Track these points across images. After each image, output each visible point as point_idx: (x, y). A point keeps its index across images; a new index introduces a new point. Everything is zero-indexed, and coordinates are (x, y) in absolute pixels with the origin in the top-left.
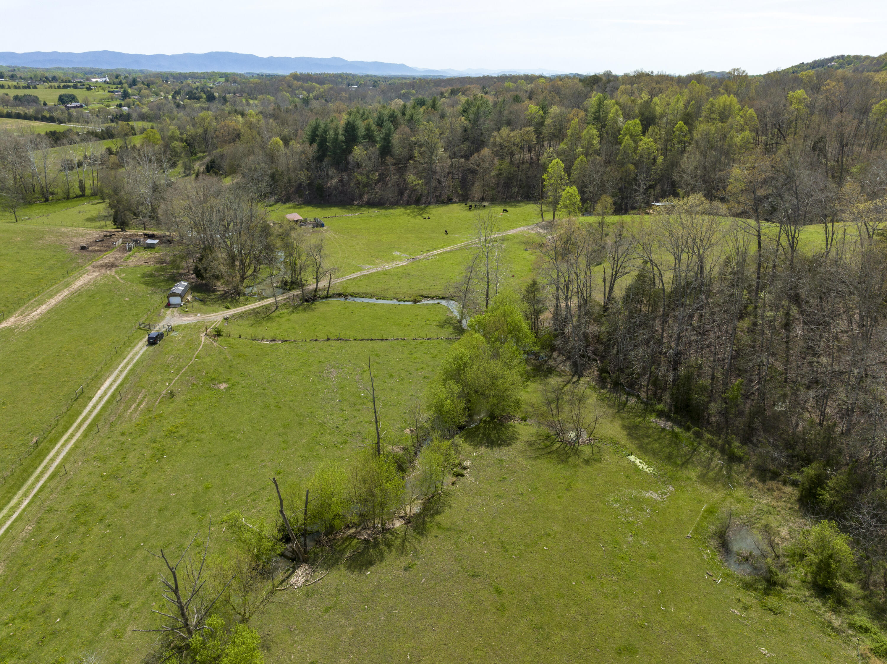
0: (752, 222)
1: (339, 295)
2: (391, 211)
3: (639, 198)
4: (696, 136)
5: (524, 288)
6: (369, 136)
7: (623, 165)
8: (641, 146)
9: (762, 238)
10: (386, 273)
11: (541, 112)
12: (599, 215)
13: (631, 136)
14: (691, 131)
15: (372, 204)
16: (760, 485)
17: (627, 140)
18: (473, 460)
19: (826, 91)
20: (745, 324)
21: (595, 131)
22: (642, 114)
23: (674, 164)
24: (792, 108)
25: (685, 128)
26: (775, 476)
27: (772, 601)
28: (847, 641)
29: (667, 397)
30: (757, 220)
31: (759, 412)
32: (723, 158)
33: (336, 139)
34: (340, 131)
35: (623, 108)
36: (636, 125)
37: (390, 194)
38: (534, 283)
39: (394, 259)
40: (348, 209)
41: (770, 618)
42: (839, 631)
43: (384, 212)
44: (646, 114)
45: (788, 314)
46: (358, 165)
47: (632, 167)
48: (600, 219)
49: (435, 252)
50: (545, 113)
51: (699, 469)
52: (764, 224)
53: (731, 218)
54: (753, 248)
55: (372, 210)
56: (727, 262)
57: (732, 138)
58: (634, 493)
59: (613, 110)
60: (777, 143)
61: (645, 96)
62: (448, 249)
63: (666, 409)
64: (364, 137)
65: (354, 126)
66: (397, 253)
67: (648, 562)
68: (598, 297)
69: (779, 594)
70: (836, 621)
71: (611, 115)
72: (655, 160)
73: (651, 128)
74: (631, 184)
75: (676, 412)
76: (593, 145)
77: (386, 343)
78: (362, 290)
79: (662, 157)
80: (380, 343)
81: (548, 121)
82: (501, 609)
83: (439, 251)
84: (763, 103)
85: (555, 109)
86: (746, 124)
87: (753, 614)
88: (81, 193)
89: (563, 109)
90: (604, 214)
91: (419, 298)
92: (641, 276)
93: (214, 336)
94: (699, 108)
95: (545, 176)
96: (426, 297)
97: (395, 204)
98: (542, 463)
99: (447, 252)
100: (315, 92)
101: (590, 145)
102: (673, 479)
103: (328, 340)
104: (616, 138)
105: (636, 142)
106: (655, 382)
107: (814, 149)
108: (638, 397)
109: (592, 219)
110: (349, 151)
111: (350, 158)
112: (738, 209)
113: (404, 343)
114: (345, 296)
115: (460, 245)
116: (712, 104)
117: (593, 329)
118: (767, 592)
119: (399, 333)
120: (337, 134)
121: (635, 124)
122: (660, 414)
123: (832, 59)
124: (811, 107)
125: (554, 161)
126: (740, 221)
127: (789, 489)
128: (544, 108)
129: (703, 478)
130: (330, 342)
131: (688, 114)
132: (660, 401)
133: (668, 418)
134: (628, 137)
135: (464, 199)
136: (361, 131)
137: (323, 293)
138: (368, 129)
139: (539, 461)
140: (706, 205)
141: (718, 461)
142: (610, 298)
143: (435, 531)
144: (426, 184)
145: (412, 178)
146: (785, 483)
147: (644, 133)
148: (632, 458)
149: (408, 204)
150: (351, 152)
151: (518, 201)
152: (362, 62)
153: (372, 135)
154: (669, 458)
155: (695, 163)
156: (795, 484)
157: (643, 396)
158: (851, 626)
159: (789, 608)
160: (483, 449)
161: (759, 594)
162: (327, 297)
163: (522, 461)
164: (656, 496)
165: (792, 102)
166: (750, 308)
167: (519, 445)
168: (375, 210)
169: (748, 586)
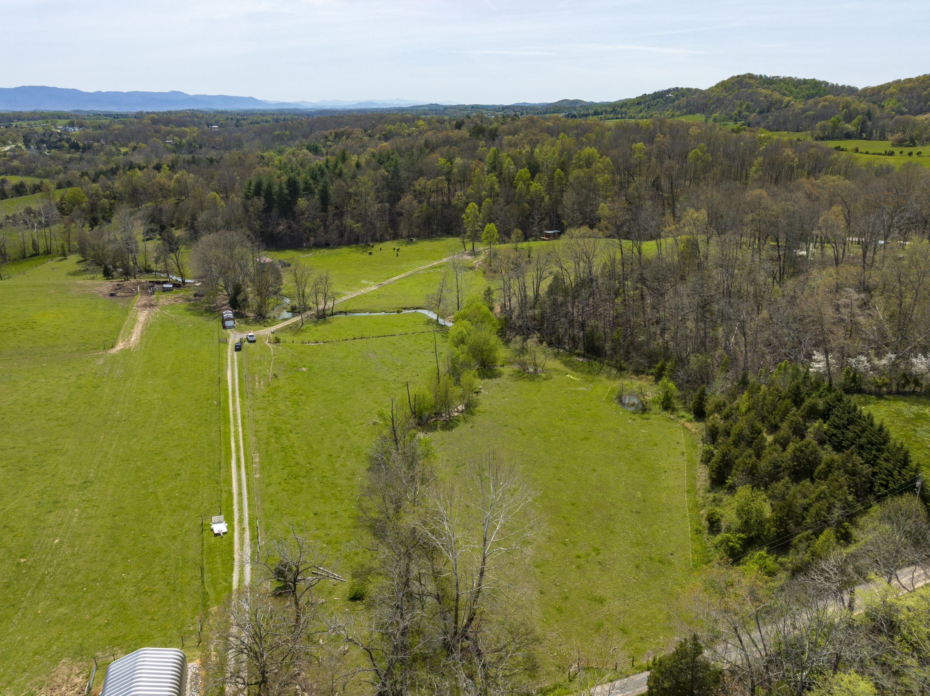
0: (617, 241)
1: (341, 312)
2: (338, 250)
3: (536, 229)
4: (571, 179)
5: (482, 292)
6: (308, 190)
7: (519, 204)
8: (532, 189)
9: (623, 249)
10: (366, 295)
11: (449, 163)
12: (513, 242)
13: (524, 181)
14: (567, 175)
15: (318, 246)
16: (636, 378)
17: (521, 185)
18: (483, 385)
19: (658, 142)
20: (618, 300)
21: (495, 178)
22: (529, 164)
23: (557, 202)
24: (636, 156)
25: (562, 174)
26: (643, 372)
27: (646, 416)
28: (677, 422)
29: (581, 345)
30: (619, 240)
31: (632, 343)
32: (591, 194)
33: (281, 194)
34: (284, 186)
35: (514, 159)
36: (526, 173)
37: (334, 236)
38: (489, 289)
39: (365, 286)
40: (301, 250)
41: (645, 421)
42: (673, 420)
43: (331, 251)
44: (532, 163)
45: (642, 291)
46: (303, 213)
47: (526, 205)
48: (514, 245)
49: (394, 278)
50: (451, 164)
51: (605, 375)
52: (623, 241)
53: (605, 239)
54: (619, 256)
55: (322, 251)
56: (605, 265)
57: (596, 179)
58: (573, 389)
59: (507, 161)
60: (628, 182)
61: (528, 149)
62: (402, 275)
63: (582, 352)
64: (304, 191)
65: (295, 181)
66: (364, 282)
67: (587, 412)
68: (530, 294)
69: (648, 413)
70: (672, 417)
71: (505, 166)
72: (543, 198)
73: (537, 175)
74: (527, 218)
75: (588, 352)
76: (494, 189)
77: (395, 337)
78: (356, 308)
79: (548, 196)
80: (391, 337)
81: (455, 170)
82: (524, 434)
83: (397, 278)
84: (614, 152)
85: (458, 161)
86: (605, 169)
87: (637, 421)
88: (35, 252)
89: (465, 160)
90: (517, 242)
91: (400, 310)
92: (556, 278)
93: (275, 343)
94: (570, 157)
95: (464, 216)
96: (405, 309)
97: (339, 244)
98: (521, 383)
99: (402, 278)
100: (188, 137)
101: (492, 189)
102: (591, 382)
103: (355, 339)
104: (511, 184)
105: (529, 186)
106: (573, 339)
107: (653, 185)
108: (564, 349)
109: (510, 245)
110: (293, 202)
111: (296, 209)
112: (608, 233)
113: (407, 336)
114: (346, 313)
115: (409, 273)
116: (580, 154)
117: (530, 313)
118: (643, 413)
119: (401, 331)
120: (281, 189)
121: (524, 172)
122: (579, 355)
123: (669, 91)
124: (648, 154)
125: (470, 204)
126: (610, 240)
127: (650, 377)
128: (450, 160)
129: (608, 378)
130: (356, 340)
131: (563, 163)
132: (577, 349)
133: (584, 356)
134: (521, 182)
135: (395, 237)
136: (301, 186)
137: (329, 312)
138: (306, 183)
139: (519, 382)
140: (590, 232)
141: (614, 371)
142: (537, 296)
143: (478, 413)
144: (363, 226)
145: (349, 221)
146: (648, 375)
147: (533, 177)
148: (568, 376)
149: (349, 244)
150: (295, 203)
151: (441, 236)
152: (205, 96)
153: (310, 188)
154: (589, 372)
155: (573, 200)
156: (652, 374)
157: (567, 348)
158: (678, 417)
159: (653, 417)
160: (486, 380)
161: (639, 414)
162: (332, 314)
163: (509, 382)
164: (584, 389)
165: (635, 152)
166: (621, 291)
167: (505, 376)
168: (323, 250)
169: (634, 413)
